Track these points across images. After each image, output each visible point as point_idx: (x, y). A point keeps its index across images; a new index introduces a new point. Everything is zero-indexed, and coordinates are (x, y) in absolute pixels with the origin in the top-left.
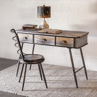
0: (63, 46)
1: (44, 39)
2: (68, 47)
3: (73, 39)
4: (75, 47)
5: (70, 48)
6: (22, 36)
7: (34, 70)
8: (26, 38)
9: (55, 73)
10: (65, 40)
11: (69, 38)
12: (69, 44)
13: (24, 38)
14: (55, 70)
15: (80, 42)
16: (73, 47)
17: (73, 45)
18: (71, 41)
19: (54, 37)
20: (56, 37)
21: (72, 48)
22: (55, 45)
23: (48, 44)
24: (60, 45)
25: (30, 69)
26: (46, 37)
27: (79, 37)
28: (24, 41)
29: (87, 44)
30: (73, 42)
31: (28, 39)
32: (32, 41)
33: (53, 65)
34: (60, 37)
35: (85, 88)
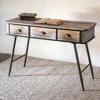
0: (66, 40)
1: (43, 32)
2: (72, 42)
3: (79, 32)
4: (81, 42)
5: (75, 43)
6: (14, 28)
7: (29, 67)
8: (20, 31)
9: (54, 70)
10: (68, 33)
11: (73, 31)
12: (74, 38)
13: (18, 31)
14: (54, 67)
15: (87, 35)
16: (79, 42)
17: (79, 40)
18: (76, 35)
19: (55, 30)
20: (57, 29)
21: (77, 43)
22: (57, 40)
23: (48, 38)
24: (62, 40)
25: (24, 67)
26: (44, 30)
27: (86, 30)
28: (18, 34)
29: (94, 37)
30: (78, 36)
31: (23, 32)
32: (27, 35)
33: (51, 61)
34: (62, 30)
35: (93, 90)
